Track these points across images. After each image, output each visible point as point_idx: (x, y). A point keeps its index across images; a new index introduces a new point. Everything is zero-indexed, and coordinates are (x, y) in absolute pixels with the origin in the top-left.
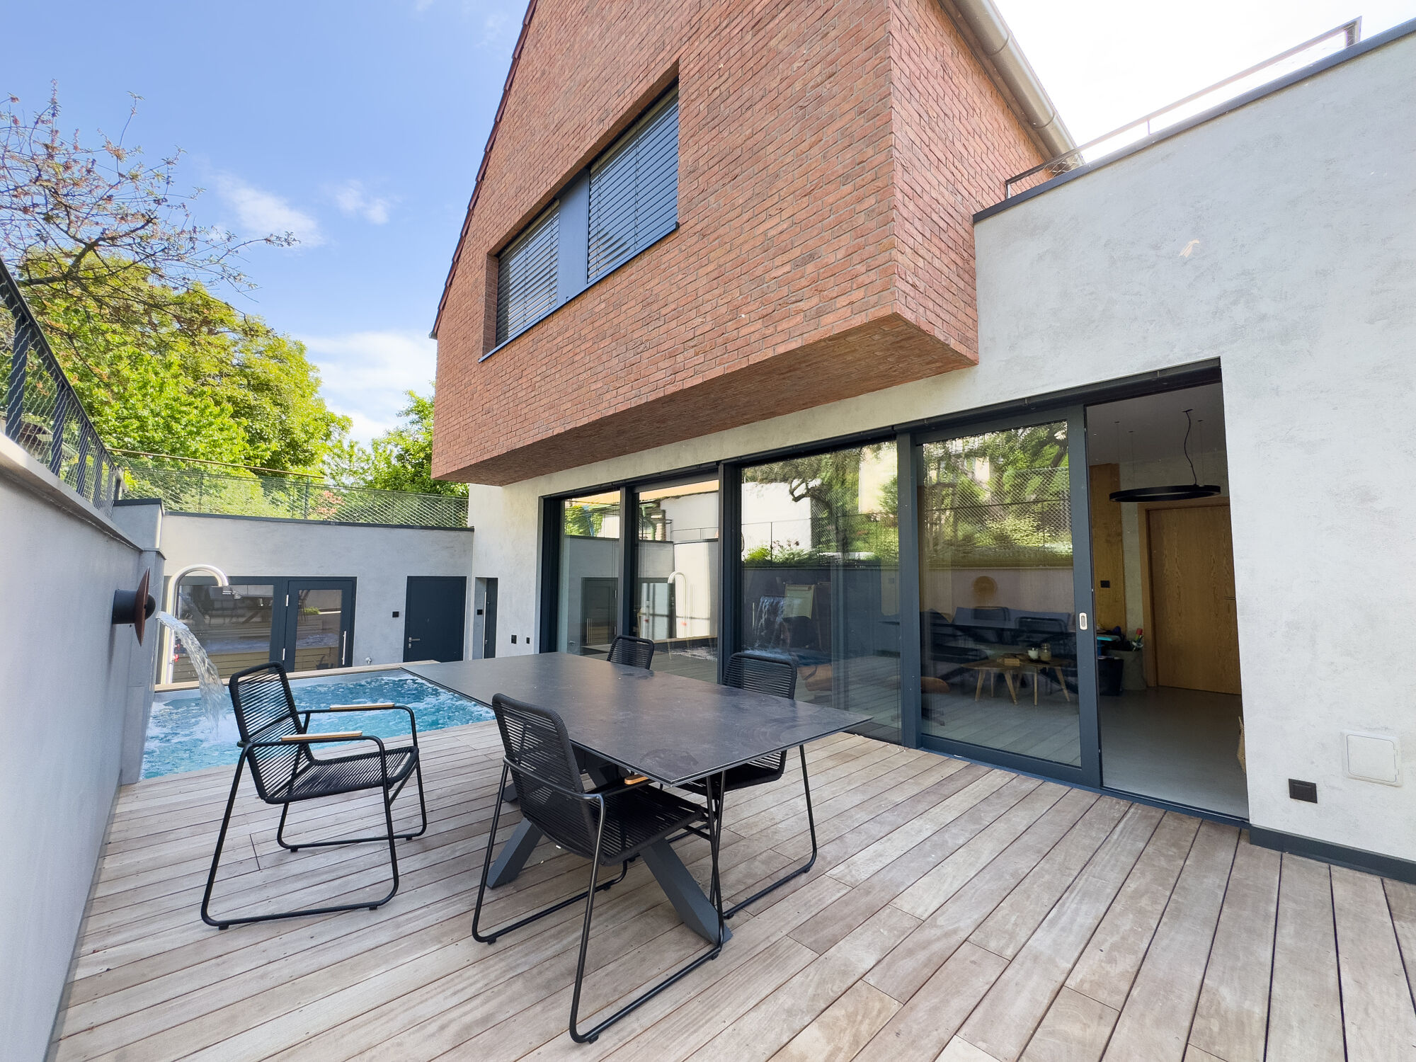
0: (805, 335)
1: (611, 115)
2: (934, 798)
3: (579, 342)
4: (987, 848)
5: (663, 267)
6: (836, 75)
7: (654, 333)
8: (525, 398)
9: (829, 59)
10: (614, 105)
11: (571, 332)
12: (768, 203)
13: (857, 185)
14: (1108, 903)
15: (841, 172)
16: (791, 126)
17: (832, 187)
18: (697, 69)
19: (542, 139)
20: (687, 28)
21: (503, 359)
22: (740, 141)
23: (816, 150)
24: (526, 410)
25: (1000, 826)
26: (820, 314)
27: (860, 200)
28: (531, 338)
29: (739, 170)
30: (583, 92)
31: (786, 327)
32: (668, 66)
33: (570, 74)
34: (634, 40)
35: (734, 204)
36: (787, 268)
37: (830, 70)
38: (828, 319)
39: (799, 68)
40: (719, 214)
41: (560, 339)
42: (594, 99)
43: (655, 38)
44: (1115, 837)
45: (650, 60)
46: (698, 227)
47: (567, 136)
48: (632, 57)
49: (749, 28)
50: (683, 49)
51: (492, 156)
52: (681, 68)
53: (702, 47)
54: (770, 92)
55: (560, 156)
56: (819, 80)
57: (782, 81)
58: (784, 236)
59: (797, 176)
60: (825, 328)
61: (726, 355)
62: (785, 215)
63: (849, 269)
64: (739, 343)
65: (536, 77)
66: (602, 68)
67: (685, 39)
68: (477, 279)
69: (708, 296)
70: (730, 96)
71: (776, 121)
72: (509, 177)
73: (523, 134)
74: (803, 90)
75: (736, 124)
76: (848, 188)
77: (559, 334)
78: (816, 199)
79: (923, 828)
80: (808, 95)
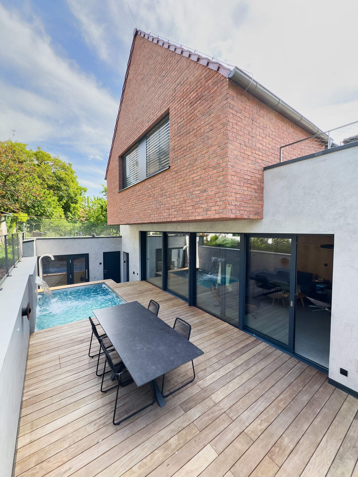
0: (203, 216)
1: (151, 121)
2: (239, 354)
3: (144, 196)
4: (246, 376)
5: (166, 179)
6: (213, 131)
7: (164, 200)
8: (130, 208)
9: (211, 124)
10: (151, 118)
11: (141, 192)
12: (194, 168)
13: (218, 171)
14: (270, 403)
15: (213, 165)
16: (200, 144)
17: (211, 169)
18: (174, 113)
19: (132, 122)
20: (171, 97)
21: (125, 193)
22: (186, 144)
23: (206, 155)
24: (131, 212)
25: (254, 368)
26: (207, 210)
27: (219, 177)
28: (131, 189)
29: (186, 154)
30: (143, 109)
31: (198, 211)
32: (166, 109)
33: (139, 101)
34: (156, 96)
35: (184, 165)
36: (199, 192)
37: (211, 128)
38: (209, 213)
39: (203, 124)
40: (180, 167)
41: (139, 193)
42: (146, 113)
43: (162, 98)
44: (287, 376)
45: (162, 105)
46: (175, 169)
47: (139, 124)
48: (156, 102)
49: (188, 104)
50: (170, 104)
51: (119, 123)
52: (170, 111)
53: (176, 106)
54: (195, 129)
55: (137, 130)
56: (208, 130)
57: (198, 127)
58: (198, 181)
59: (202, 162)
60: (208, 215)
61: (183, 214)
62: (199, 174)
63: (215, 199)
64: (186, 212)
65: (130, 99)
66: (148, 103)
67: (171, 101)
68: (116, 164)
69: (178, 193)
70: (183, 127)
71: (196, 140)
72: (123, 132)
73: (127, 118)
74: (204, 132)
75: (185, 138)
76: (215, 171)
77: (139, 191)
78: (207, 172)
79: (231, 366)
80: (205, 134)
